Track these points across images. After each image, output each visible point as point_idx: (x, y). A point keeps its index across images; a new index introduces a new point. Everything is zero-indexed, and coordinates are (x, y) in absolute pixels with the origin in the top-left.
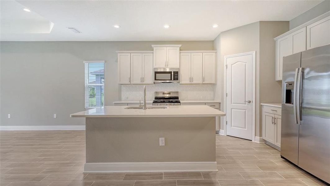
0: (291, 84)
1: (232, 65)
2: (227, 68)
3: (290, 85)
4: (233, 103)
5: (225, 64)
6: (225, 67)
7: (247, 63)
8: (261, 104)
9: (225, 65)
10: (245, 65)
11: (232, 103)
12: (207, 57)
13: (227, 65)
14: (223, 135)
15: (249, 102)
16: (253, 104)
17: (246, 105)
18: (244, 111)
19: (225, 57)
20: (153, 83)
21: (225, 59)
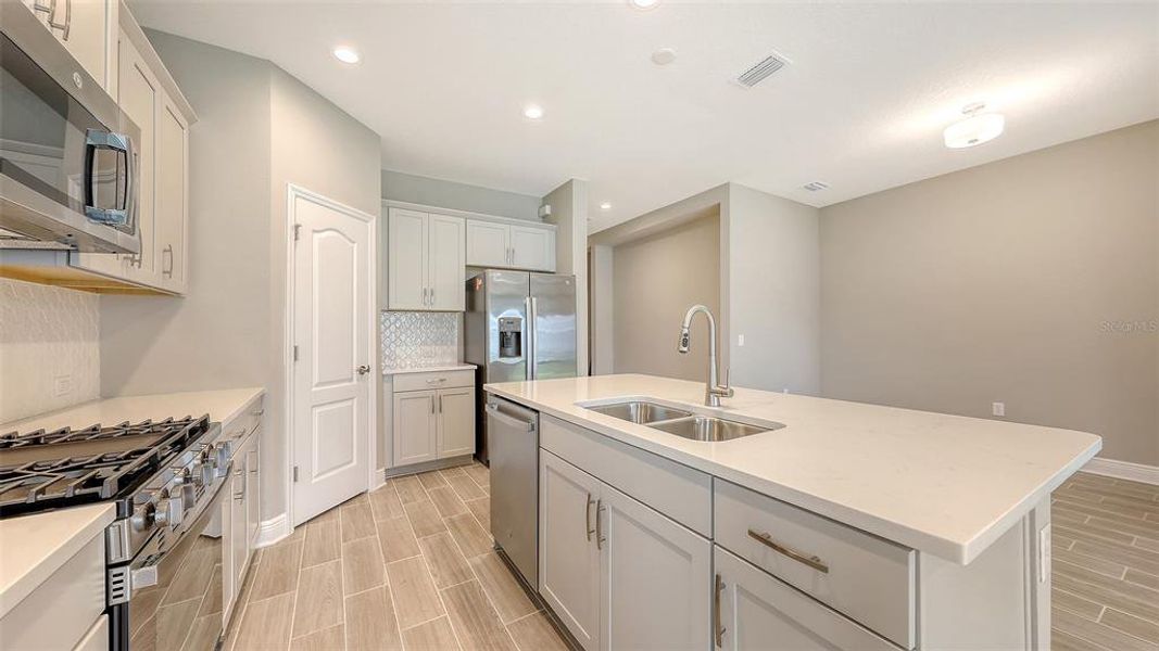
0: (512, 323)
1: (315, 231)
2: (297, 238)
3: (509, 323)
4: (318, 385)
5: (292, 221)
6: (290, 233)
7: (356, 245)
10: (353, 249)
13: (297, 227)
14: (285, 535)
15: (363, 371)
16: (372, 376)
17: (355, 382)
18: (349, 403)
19: (290, 185)
21: (291, 195)
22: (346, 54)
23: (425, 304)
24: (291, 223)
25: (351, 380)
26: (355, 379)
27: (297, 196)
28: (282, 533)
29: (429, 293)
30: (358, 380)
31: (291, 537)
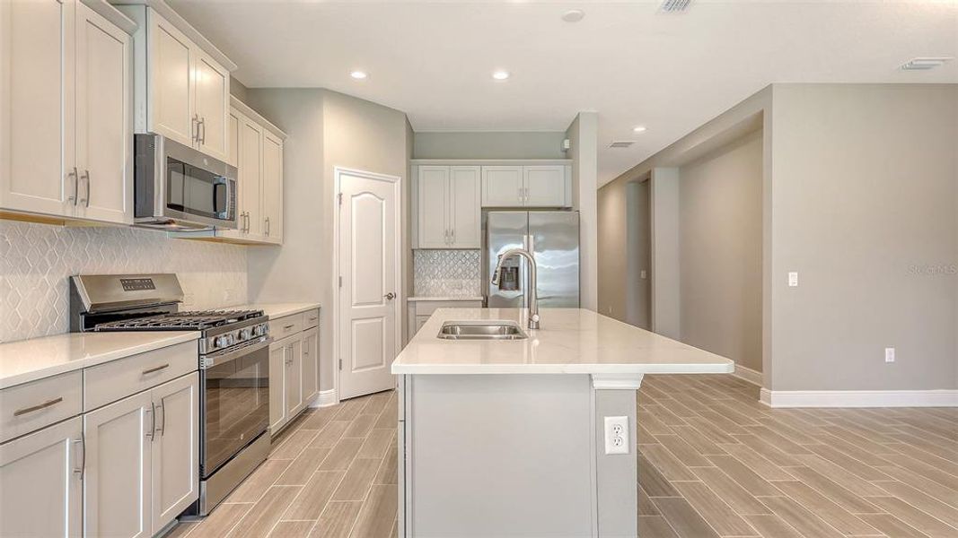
0: (511, 259)
1: (353, 196)
2: (340, 203)
4: (355, 305)
6: (336, 200)
7: (384, 201)
9: (336, 195)
10: (382, 204)
11: (353, 303)
13: (340, 195)
14: (333, 404)
15: (390, 297)
16: (398, 302)
17: (384, 305)
18: (380, 320)
19: (336, 168)
20: (131, 221)
21: (336, 174)
22: (358, 75)
23: (447, 244)
24: (336, 193)
25: (381, 303)
26: (384, 302)
27: (340, 174)
28: (332, 402)
29: (450, 234)
30: (386, 303)
31: (336, 406)
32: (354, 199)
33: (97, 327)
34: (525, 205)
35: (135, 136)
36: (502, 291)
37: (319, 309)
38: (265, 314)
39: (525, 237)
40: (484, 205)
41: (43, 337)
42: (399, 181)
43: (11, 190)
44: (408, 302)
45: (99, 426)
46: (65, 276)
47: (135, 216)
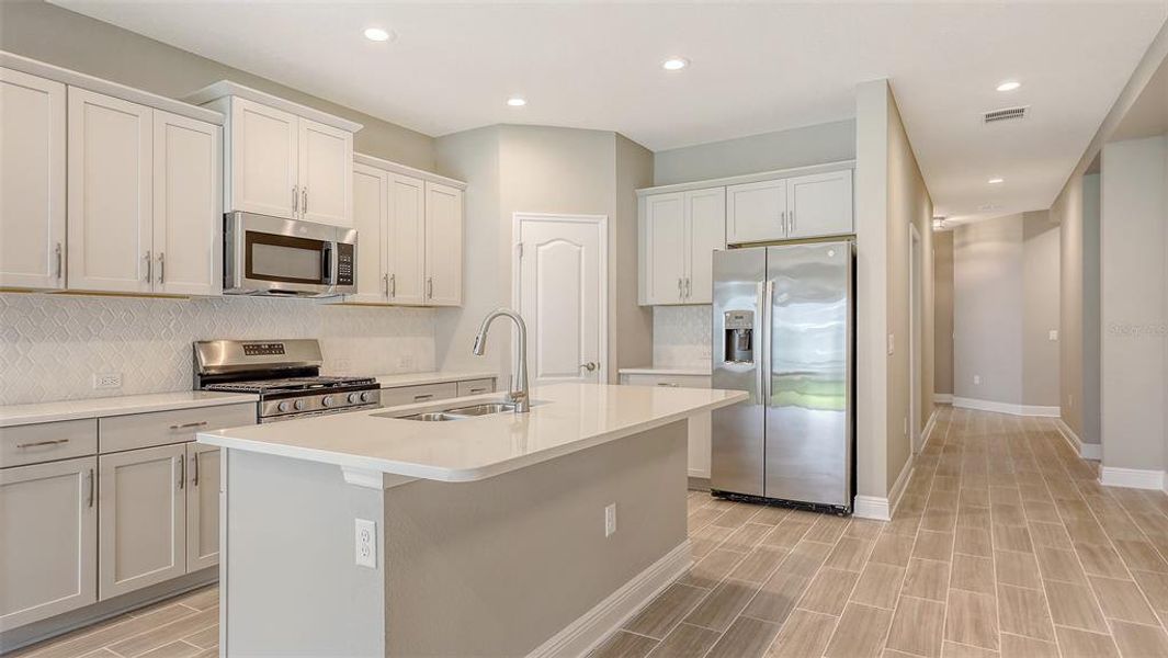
0: (742, 317)
1: (538, 245)
2: (521, 255)
3: (736, 318)
4: (542, 376)
5: (515, 244)
6: (515, 253)
7: (583, 248)
8: (620, 371)
9: (514, 246)
10: (580, 252)
11: (539, 374)
12: (440, 198)
13: (521, 245)
15: (591, 367)
16: (601, 373)
17: (583, 376)
19: (514, 214)
20: (219, 291)
21: (515, 222)
22: (516, 102)
23: (681, 297)
25: (579, 374)
26: (583, 372)
27: (521, 221)
29: (684, 284)
30: (587, 375)
32: (541, 248)
33: (208, 386)
34: (789, 237)
35: (224, 215)
36: (730, 363)
37: (494, 379)
38: (377, 382)
39: (760, 284)
40: (729, 242)
41: (168, 392)
42: (604, 222)
43: (85, 275)
44: (619, 374)
45: (117, 468)
46: (190, 342)
47: (224, 287)
